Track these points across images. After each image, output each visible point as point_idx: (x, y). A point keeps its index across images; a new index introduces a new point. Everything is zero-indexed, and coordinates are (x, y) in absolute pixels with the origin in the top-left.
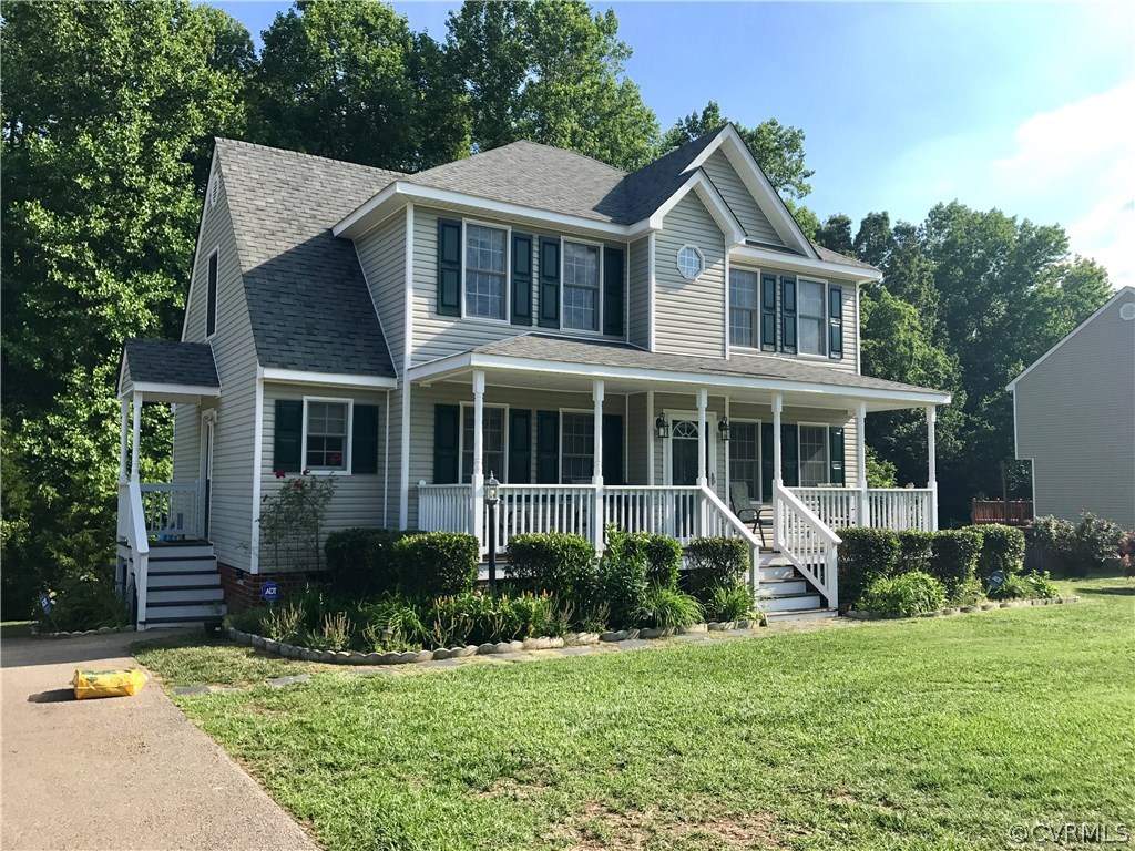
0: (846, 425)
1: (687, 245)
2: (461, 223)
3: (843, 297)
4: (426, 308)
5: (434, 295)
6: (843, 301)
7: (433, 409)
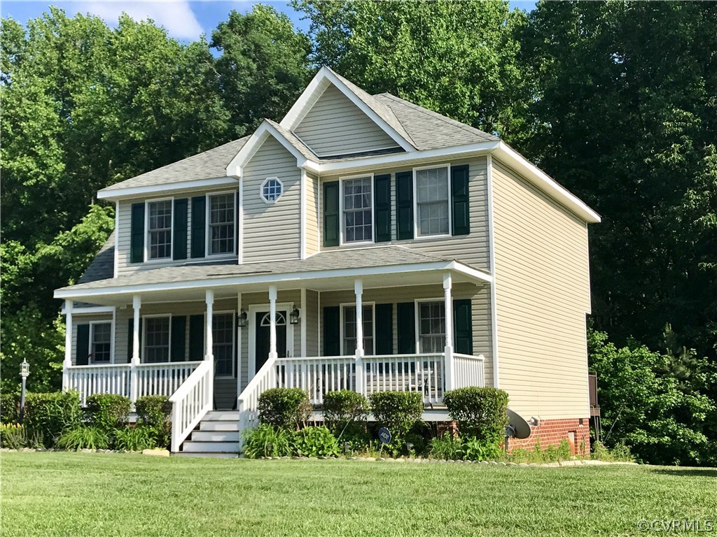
0: (476, 296)
1: (268, 178)
2: (144, 204)
3: (470, 174)
4: (125, 261)
5: (129, 251)
6: (470, 179)
7: (128, 321)
